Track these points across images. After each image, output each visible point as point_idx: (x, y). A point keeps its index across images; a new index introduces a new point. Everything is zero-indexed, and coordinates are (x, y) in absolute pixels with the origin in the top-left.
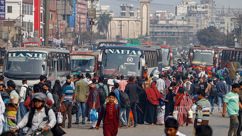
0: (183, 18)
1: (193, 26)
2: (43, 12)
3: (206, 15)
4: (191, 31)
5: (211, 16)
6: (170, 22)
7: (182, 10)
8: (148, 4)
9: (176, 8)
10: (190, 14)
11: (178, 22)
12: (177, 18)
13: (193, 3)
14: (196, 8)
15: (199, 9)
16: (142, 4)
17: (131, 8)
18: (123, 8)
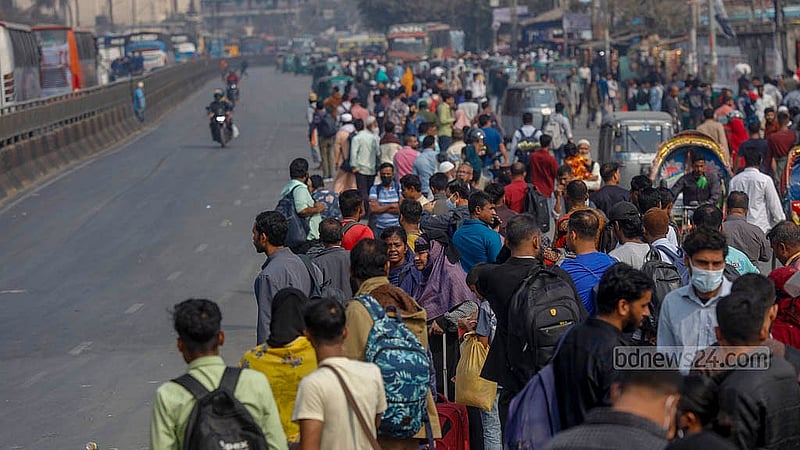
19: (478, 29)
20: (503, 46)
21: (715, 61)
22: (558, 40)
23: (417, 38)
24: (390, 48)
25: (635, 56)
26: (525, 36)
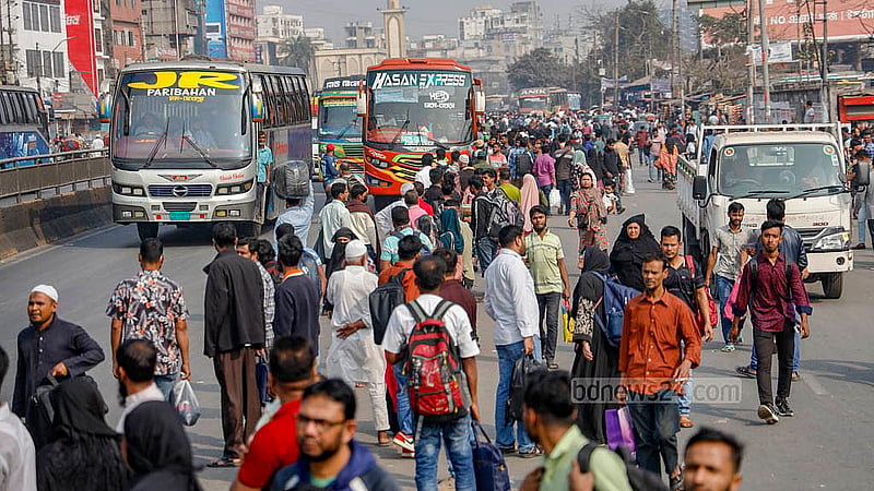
0: (476, 44)
1: (499, 58)
2: (103, 26)
3: (524, 35)
4: (495, 70)
5: (534, 37)
6: (450, 54)
7: (474, 28)
8: (400, 17)
9: (462, 23)
10: (491, 34)
11: (466, 52)
12: (464, 44)
13: (496, 12)
14: (502, 23)
15: (508, 25)
16: (387, 17)
17: (367, 29)
18: (352, 31)
19: (590, 92)
20: (608, 104)
21: (769, 113)
22: (648, 100)
23: (541, 98)
24: (521, 106)
25: (704, 110)
26: (623, 97)
